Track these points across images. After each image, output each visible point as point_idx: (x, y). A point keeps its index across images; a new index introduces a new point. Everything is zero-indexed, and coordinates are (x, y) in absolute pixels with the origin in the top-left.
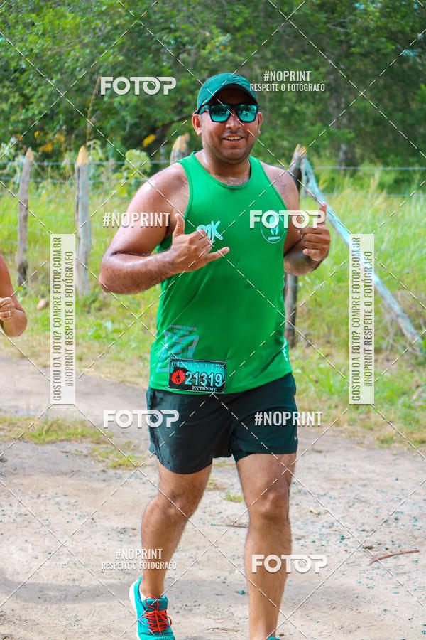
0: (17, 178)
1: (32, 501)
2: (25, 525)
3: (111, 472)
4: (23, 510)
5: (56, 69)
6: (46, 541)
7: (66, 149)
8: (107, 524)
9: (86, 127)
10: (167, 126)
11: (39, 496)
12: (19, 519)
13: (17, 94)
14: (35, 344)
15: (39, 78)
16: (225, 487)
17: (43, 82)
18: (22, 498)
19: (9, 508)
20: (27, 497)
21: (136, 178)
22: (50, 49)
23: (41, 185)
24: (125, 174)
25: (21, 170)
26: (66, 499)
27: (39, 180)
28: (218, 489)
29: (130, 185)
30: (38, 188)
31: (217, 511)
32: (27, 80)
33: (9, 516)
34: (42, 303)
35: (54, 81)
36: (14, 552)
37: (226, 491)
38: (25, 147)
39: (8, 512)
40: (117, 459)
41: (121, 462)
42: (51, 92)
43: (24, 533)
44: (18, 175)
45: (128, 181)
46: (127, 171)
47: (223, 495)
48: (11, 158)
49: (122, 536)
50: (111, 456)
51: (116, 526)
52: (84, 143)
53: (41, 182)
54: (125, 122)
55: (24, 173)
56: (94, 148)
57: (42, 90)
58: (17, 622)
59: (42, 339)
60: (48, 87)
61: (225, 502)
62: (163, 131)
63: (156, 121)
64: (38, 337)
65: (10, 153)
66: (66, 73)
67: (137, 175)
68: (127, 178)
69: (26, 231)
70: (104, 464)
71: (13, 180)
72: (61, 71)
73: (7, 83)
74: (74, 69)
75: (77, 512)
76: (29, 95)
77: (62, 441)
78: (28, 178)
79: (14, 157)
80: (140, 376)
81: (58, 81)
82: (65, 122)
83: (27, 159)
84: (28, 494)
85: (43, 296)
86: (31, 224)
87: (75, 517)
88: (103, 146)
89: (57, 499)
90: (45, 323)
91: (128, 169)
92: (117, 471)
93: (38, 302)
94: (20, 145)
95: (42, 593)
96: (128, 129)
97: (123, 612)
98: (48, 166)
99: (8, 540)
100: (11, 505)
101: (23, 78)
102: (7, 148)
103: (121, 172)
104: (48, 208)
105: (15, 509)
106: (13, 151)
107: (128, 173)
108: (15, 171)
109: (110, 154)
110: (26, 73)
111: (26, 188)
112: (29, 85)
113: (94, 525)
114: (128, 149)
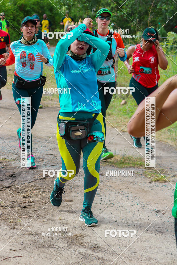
2: (112, 206)
3: (154, 183)
4: (111, 199)
6: (121, 214)
8: (151, 208)
9: (148, 20)
11: (119, 192)
12: (109, 203)
14: (119, 121)
19: (104, 197)
21: (171, 45)
24: (165, 43)
26: (132, 195)
29: (167, 48)
33: (104, 201)
34: (123, 102)
40: (156, 177)
41: (158, 178)
43: (111, 210)
45: (167, 46)
46: (167, 42)
49: (157, 214)
50: (154, 176)
51: (155, 209)
58: (106, 252)
59: (123, 119)
64: (121, 118)
68: (167, 45)
70: (150, 179)
75: (137, 201)
77: (131, 167)
80: (168, 139)
82: (139, 17)
85: (124, 99)
87: (136, 204)
89: (128, 195)
90: (124, 111)
92: (156, 183)
93: (121, 102)
100: (105, 196)
103: (163, 42)
105: (107, 198)
107: (167, 43)
113: (144, 207)
114: (168, 32)
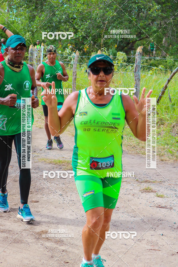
0: (72, 62)
1: (76, 195)
2: (73, 205)
4: (72, 199)
5: (89, 18)
7: (92, 51)
9: (101, 42)
10: (134, 42)
12: (70, 202)
13: (72, 28)
15: (82, 22)
16: (156, 191)
17: (83, 23)
18: (72, 194)
19: (67, 198)
20: (74, 193)
21: (121, 63)
22: (86, 10)
23: (82, 66)
25: (74, 59)
27: (81, 63)
28: (153, 192)
29: (119, 66)
30: (81, 67)
31: (152, 201)
32: (76, 23)
33: (67, 201)
35: (88, 23)
36: (68, 216)
37: (156, 193)
38: (75, 50)
39: (66, 199)
42: (87, 28)
44: (72, 61)
47: (155, 194)
48: (70, 54)
52: (100, 49)
53: (82, 64)
54: (117, 40)
55: (75, 60)
56: (104, 51)
57: (83, 26)
58: (69, 245)
60: (85, 26)
61: (156, 197)
62: (132, 44)
63: (129, 40)
65: (69, 52)
66: (92, 20)
67: (122, 62)
68: (117, 63)
69: (76, 84)
71: (70, 63)
72: (90, 19)
73: (68, 24)
74: (96, 18)
76: (77, 29)
78: (76, 63)
79: (71, 54)
81: (89, 23)
82: (92, 40)
83: (76, 55)
84: (74, 192)
86: (78, 81)
88: (108, 50)
91: (118, 59)
94: (74, 49)
95: (79, 233)
96: (118, 43)
97: (112, 242)
98: (85, 58)
99: (66, 211)
101: (75, 21)
102: (68, 50)
103: (115, 61)
104: (85, 75)
105: (69, 198)
106: (70, 51)
107: (118, 61)
108: (71, 59)
109: (111, 53)
110: (76, 19)
111: (76, 67)
112: (77, 24)
114: (118, 52)
